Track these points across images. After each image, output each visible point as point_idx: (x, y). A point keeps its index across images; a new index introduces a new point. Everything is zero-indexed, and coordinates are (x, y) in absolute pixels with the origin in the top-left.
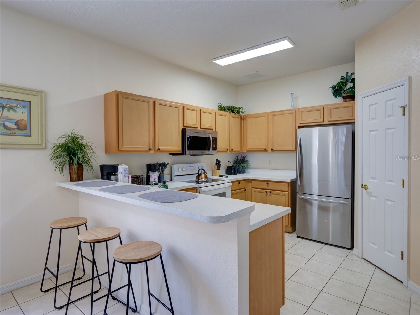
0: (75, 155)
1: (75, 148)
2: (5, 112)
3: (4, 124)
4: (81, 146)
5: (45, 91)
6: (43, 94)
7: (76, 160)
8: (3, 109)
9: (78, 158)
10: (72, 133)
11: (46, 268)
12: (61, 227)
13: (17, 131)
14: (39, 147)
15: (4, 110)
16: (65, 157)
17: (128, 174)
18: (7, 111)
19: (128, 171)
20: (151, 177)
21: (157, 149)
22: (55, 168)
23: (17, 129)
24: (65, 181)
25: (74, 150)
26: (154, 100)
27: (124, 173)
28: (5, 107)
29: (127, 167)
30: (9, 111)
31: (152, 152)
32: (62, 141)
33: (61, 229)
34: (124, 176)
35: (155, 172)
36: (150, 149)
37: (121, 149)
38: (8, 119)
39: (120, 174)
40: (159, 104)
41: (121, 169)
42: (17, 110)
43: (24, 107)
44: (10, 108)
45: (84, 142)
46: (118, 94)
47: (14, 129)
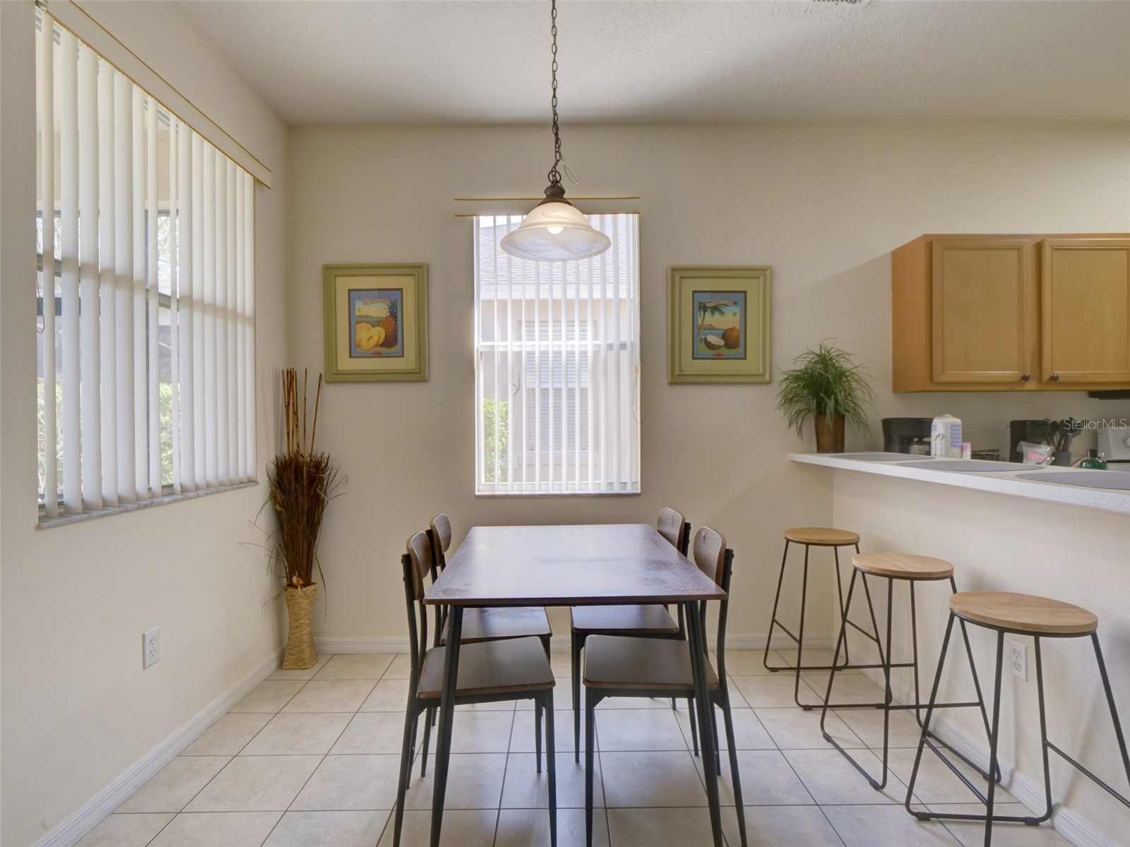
0: (829, 392)
1: (831, 379)
2: (708, 315)
3: (706, 338)
4: (841, 374)
5: (771, 267)
6: (768, 272)
7: (831, 404)
8: (705, 312)
9: (836, 400)
10: (821, 346)
11: (774, 621)
12: (808, 539)
13: (725, 351)
14: (759, 380)
15: (707, 313)
16: (808, 399)
17: (961, 440)
18: (710, 314)
19: (961, 432)
20: (1025, 455)
21: (1046, 377)
22: (787, 423)
23: (725, 346)
24: (809, 452)
25: (829, 382)
26: (1039, 240)
27: (949, 436)
28: (708, 307)
29: (958, 421)
30: (713, 314)
31: (1032, 385)
32: (801, 366)
33: (808, 544)
34: (949, 444)
35: (1040, 443)
36: (1025, 378)
37: (939, 377)
38: (712, 329)
39: (938, 439)
40: (1055, 249)
41: (941, 427)
42: (725, 310)
43: (735, 303)
44: (716, 309)
45: (846, 366)
46: (931, 243)
47: (719, 347)
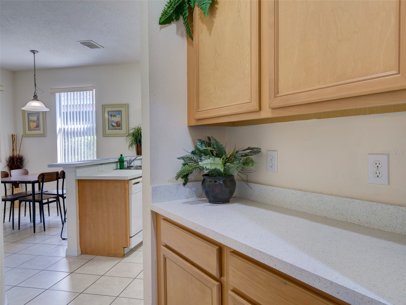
2: (112, 118)
3: (112, 124)
5: (128, 104)
14: (125, 135)
23: (117, 126)
38: (113, 121)
42: (117, 116)
43: (119, 114)
44: (114, 116)
